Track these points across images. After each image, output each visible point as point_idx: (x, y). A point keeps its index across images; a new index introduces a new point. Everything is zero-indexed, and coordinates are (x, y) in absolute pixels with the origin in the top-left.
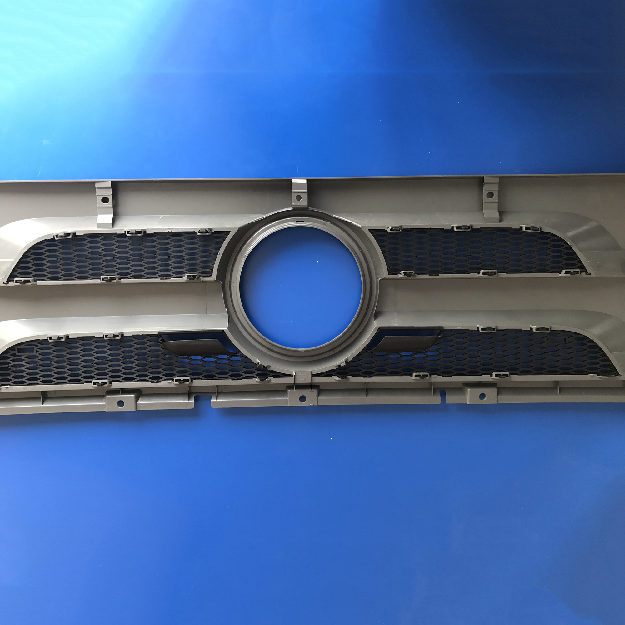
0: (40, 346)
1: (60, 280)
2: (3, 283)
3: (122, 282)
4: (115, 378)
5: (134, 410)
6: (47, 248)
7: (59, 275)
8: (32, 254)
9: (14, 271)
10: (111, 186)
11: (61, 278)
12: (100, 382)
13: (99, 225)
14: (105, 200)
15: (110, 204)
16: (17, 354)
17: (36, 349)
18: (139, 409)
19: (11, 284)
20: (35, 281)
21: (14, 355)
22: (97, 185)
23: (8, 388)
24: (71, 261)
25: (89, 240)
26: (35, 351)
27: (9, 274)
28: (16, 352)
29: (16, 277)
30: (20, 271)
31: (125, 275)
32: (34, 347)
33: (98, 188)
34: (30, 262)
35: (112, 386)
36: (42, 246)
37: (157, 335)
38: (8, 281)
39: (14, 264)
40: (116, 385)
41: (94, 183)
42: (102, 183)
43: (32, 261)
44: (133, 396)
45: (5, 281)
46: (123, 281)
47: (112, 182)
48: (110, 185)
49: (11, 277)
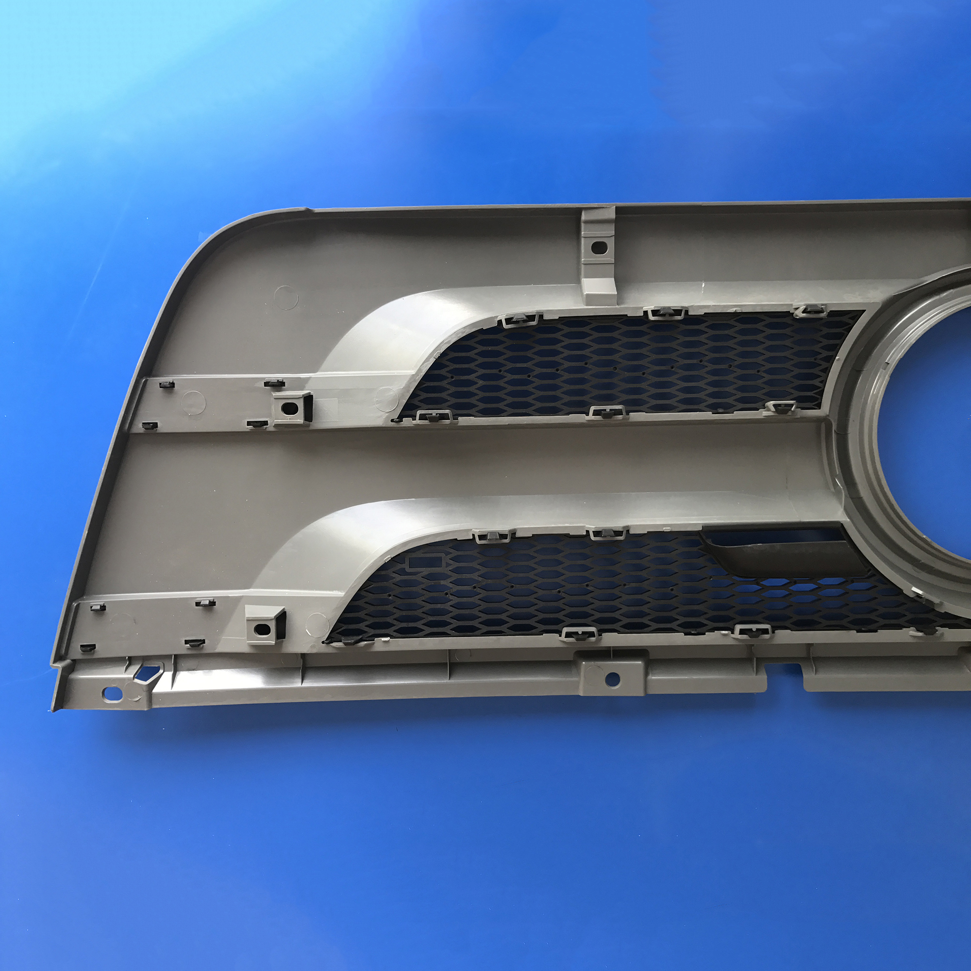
0: (455, 553)
1: (502, 414)
2: (392, 421)
3: (631, 420)
4: (607, 625)
5: (641, 693)
6: (481, 348)
7: (501, 405)
8: (451, 360)
9: (414, 395)
10: (616, 218)
11: (505, 411)
12: (580, 633)
13: (590, 299)
14: (599, 248)
15: (609, 256)
16: (408, 570)
17: (446, 559)
18: (651, 691)
19: (407, 422)
20: (455, 417)
21: (402, 572)
22: (584, 217)
23: (388, 641)
24: (526, 375)
25: (567, 330)
26: (444, 564)
27: (405, 401)
28: (406, 566)
29: (418, 408)
30: (424, 395)
31: (635, 405)
32: (443, 555)
33: (586, 222)
34: (445, 378)
35: (602, 641)
36: (471, 343)
37: (698, 532)
38: (401, 417)
39: (415, 381)
40: (611, 640)
41: (579, 211)
42: (597, 211)
43: (449, 375)
44: (640, 662)
45: (395, 416)
46: (636, 417)
47: (618, 210)
48: (613, 216)
49: (408, 410)
